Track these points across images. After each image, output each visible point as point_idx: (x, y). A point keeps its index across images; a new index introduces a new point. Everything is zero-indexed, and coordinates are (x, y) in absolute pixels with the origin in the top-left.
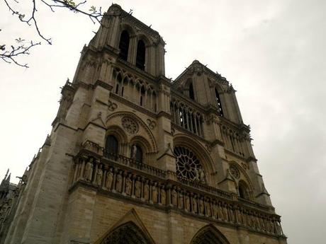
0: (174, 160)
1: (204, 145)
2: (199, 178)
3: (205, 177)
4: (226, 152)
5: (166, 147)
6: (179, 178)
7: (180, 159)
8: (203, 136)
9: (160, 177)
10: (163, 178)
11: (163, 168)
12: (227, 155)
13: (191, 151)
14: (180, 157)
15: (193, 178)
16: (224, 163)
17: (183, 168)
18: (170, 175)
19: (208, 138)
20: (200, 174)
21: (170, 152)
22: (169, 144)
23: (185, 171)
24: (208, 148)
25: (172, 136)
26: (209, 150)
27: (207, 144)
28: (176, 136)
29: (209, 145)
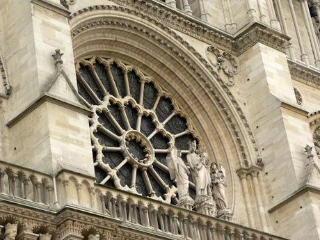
0: (82, 120)
1: (201, 48)
2: (192, 191)
3: (214, 185)
4: (298, 72)
5: (44, 69)
6: (107, 201)
7: (103, 116)
8: (197, 12)
9: (29, 200)
10: (40, 205)
11: (35, 162)
12: (302, 88)
13: (146, 78)
14: (104, 105)
15: (162, 192)
16: (291, 120)
17: (121, 155)
18: (71, 187)
19: (215, 18)
20: (192, 175)
21: (63, 91)
22: (57, 57)
23: (129, 166)
24: (219, 61)
25: (67, 19)
26: (224, 68)
27: (214, 45)
28: (82, 19)
29: (225, 46)
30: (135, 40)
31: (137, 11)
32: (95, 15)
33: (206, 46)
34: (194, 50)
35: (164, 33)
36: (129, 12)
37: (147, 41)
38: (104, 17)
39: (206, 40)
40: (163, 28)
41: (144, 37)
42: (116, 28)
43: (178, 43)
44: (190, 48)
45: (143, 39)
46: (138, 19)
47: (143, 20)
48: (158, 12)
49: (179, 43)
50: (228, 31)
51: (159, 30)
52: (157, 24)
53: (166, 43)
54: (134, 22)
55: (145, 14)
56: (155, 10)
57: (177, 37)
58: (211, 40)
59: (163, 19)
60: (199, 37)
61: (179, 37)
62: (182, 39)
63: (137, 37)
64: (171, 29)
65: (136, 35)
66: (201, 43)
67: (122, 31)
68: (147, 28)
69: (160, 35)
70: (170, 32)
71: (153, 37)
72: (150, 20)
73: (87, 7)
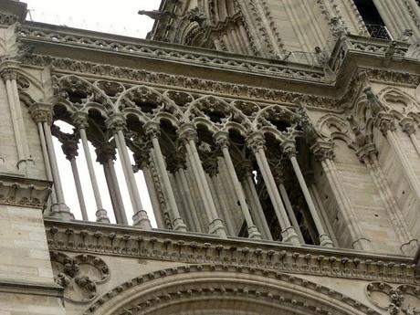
24: (394, 301)
25: (59, 300)
26: (404, 308)
27: (379, 280)
28: (124, 299)
29: (399, 276)
30: (239, 308)
31: (225, 264)
32: (148, 288)
33: (364, 284)
34: (342, 295)
35: (283, 284)
36: (212, 269)
37: (257, 304)
38: (167, 288)
39: (363, 276)
40: (279, 277)
41: (249, 299)
42: (193, 299)
43: (310, 292)
44: (333, 294)
45: (249, 302)
46: (231, 276)
47: (240, 275)
48: (264, 257)
49: (312, 292)
50: (406, 254)
51: (272, 281)
52: (265, 274)
53: (289, 298)
54: (223, 282)
55: (241, 266)
56: (258, 255)
57: (306, 285)
58: (372, 274)
59: (276, 264)
60: (350, 275)
61: (310, 283)
62: (315, 285)
63: (237, 303)
64: (293, 275)
65: (235, 301)
66: (355, 282)
67: (208, 300)
68: (250, 284)
69: (274, 289)
70: (292, 281)
71: (265, 295)
72: (252, 272)
73: (128, 279)
